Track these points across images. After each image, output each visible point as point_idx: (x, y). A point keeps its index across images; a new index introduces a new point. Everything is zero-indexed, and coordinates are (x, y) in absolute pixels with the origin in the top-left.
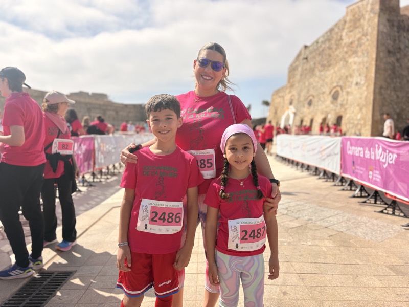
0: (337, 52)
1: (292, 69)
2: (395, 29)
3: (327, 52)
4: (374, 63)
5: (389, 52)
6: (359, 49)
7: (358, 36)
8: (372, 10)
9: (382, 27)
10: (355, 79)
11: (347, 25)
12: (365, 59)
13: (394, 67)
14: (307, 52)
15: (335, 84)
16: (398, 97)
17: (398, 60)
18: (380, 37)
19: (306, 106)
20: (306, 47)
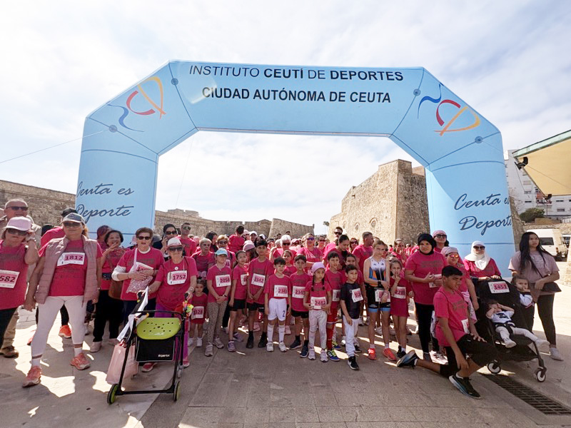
0: (374, 195)
1: (345, 202)
2: (409, 183)
3: (367, 193)
4: (395, 205)
5: (405, 198)
6: (387, 194)
7: (386, 186)
8: (394, 170)
9: (400, 182)
10: (385, 214)
11: (379, 178)
12: (391, 202)
13: (409, 208)
14: (355, 191)
15: (373, 217)
16: (413, 228)
17: (412, 203)
18: (399, 189)
19: (355, 230)
20: (354, 187)
